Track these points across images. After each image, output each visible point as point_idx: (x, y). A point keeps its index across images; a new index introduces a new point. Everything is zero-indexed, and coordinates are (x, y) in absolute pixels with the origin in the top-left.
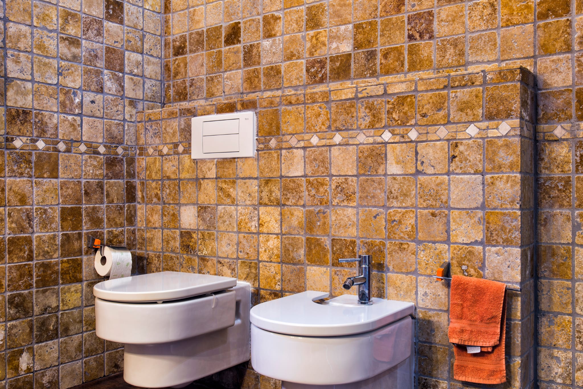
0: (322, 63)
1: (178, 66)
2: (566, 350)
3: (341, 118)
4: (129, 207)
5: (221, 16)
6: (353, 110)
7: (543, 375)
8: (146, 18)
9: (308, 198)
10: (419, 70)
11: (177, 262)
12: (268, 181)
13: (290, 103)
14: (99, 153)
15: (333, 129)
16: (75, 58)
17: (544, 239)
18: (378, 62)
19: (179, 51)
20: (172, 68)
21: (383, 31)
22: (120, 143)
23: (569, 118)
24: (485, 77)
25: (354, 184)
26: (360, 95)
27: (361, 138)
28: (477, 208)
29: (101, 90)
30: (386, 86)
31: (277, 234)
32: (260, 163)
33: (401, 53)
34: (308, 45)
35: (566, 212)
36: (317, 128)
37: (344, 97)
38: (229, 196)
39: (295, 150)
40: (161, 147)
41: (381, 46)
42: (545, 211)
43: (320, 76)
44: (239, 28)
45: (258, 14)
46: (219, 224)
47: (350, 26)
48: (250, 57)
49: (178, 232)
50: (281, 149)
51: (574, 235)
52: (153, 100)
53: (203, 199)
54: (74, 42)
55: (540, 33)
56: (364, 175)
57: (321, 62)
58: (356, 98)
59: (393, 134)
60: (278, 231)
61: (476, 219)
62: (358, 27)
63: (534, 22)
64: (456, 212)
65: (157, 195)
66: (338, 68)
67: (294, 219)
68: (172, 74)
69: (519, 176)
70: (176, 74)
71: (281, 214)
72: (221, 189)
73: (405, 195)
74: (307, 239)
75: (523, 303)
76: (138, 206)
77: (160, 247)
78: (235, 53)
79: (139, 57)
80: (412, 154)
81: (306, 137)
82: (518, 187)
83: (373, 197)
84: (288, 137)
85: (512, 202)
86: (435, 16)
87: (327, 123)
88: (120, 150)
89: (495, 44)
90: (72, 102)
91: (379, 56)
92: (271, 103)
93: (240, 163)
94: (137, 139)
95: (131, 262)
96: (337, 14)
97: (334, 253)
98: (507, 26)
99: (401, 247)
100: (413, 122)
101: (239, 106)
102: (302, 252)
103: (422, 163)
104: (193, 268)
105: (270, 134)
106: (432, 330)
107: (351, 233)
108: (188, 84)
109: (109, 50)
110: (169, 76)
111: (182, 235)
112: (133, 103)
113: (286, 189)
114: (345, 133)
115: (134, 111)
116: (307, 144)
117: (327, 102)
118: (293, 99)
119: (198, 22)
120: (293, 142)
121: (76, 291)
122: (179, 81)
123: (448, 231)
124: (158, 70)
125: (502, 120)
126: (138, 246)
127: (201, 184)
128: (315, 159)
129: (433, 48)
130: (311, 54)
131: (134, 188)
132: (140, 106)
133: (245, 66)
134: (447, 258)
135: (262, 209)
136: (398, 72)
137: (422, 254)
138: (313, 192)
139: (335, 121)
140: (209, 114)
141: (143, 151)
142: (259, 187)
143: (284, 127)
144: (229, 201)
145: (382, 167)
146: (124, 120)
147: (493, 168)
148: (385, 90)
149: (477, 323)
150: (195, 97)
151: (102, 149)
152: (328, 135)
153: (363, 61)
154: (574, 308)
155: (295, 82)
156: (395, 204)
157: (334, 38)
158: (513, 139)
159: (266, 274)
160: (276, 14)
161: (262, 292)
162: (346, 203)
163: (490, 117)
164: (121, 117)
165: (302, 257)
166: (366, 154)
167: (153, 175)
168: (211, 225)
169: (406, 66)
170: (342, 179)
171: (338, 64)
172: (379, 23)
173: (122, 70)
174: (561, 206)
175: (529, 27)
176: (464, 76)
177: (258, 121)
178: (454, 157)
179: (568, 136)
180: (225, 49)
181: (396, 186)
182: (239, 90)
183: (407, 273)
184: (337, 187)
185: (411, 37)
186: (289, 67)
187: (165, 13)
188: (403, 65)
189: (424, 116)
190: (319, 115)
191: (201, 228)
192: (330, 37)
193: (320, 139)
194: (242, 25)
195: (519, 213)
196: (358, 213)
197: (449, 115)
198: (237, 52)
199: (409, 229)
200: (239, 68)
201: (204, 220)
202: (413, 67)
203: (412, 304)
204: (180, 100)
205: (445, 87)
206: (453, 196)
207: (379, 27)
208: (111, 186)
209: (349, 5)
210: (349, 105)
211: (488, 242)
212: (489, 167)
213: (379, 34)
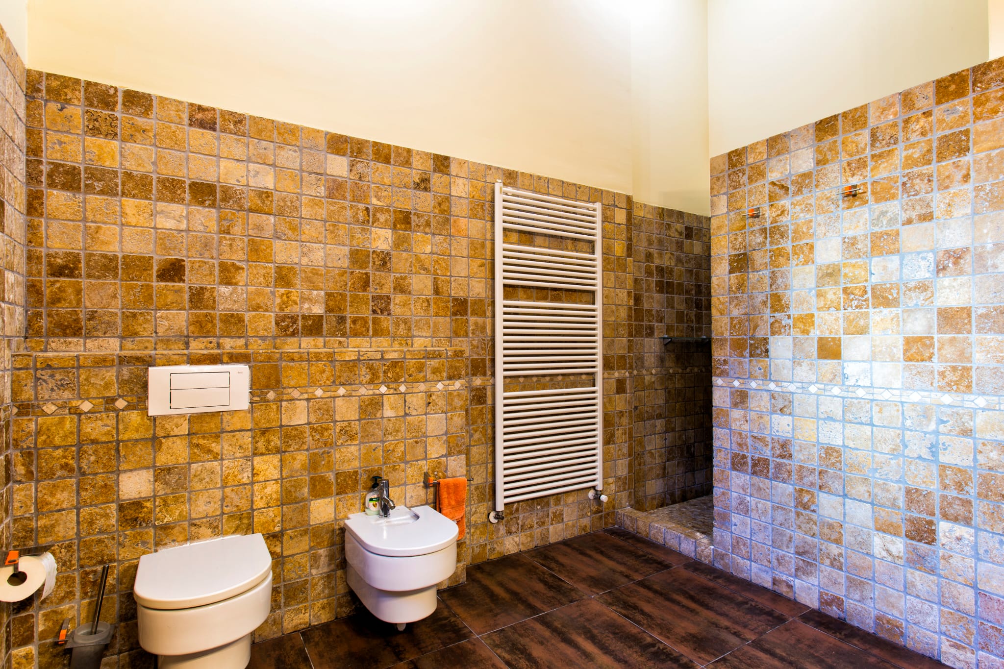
0: (293, 319)
3: (345, 375)
6: (355, 368)
9: (312, 442)
11: (111, 543)
12: (264, 432)
13: (293, 360)
15: (337, 383)
18: (348, 325)
21: (351, 302)
24: (447, 353)
25: (356, 426)
26: (362, 358)
27: (363, 391)
28: (443, 434)
30: (383, 353)
31: (275, 480)
32: (255, 415)
34: (278, 300)
36: (322, 382)
37: (347, 358)
38: (209, 451)
39: (297, 402)
40: (75, 403)
41: (350, 313)
46: (193, 483)
47: (322, 293)
49: (114, 506)
50: (281, 401)
53: (163, 459)
56: (365, 419)
57: (292, 317)
58: (359, 360)
59: (388, 388)
60: (277, 475)
61: (442, 441)
62: (329, 295)
63: (450, 317)
64: (431, 438)
65: (64, 466)
67: (297, 462)
69: (464, 413)
71: (281, 460)
72: (198, 445)
73: (398, 431)
74: (311, 478)
76: (17, 487)
77: (72, 532)
80: (402, 402)
81: (310, 390)
82: (464, 420)
83: (373, 435)
84: (290, 390)
85: (461, 429)
86: (392, 300)
87: (332, 379)
91: (349, 321)
92: (270, 358)
93: (226, 417)
94: (14, 393)
97: (338, 484)
98: (436, 316)
99: (394, 469)
100: (403, 380)
101: (225, 359)
102: (306, 490)
103: (409, 407)
104: (145, 543)
105: (268, 387)
107: (354, 465)
111: (121, 508)
112: (9, 342)
113: (288, 436)
114: (348, 387)
115: (10, 354)
116: (311, 396)
117: (331, 362)
118: (296, 357)
120: (296, 394)
123: (426, 452)
125: (457, 380)
127: (161, 443)
128: (319, 409)
129: (390, 322)
130: (283, 309)
131: (10, 462)
134: (425, 469)
135: (257, 460)
137: (409, 470)
138: (317, 437)
139: (339, 377)
140: (176, 365)
142: (254, 437)
143: (285, 381)
144: (210, 456)
145: (380, 412)
147: (452, 409)
148: (382, 357)
152: (333, 388)
156: (390, 438)
158: (461, 392)
159: (263, 519)
162: (349, 442)
163: (450, 378)
165: (306, 494)
166: (367, 403)
168: (180, 487)
169: (371, 333)
170: (346, 423)
171: (310, 322)
172: (348, 295)
176: (435, 351)
177: (253, 375)
178: (429, 403)
181: (391, 425)
183: (398, 486)
184: (341, 430)
185: (374, 311)
189: (410, 376)
190: (324, 372)
191: (160, 494)
192: (302, 297)
193: (324, 391)
195: (465, 434)
196: (360, 449)
197: (426, 376)
199: (400, 454)
201: (166, 483)
205: (423, 357)
206: (429, 429)
207: (348, 299)
209: (321, 275)
210: (352, 365)
211: (449, 454)
212: (449, 408)
213: (348, 304)
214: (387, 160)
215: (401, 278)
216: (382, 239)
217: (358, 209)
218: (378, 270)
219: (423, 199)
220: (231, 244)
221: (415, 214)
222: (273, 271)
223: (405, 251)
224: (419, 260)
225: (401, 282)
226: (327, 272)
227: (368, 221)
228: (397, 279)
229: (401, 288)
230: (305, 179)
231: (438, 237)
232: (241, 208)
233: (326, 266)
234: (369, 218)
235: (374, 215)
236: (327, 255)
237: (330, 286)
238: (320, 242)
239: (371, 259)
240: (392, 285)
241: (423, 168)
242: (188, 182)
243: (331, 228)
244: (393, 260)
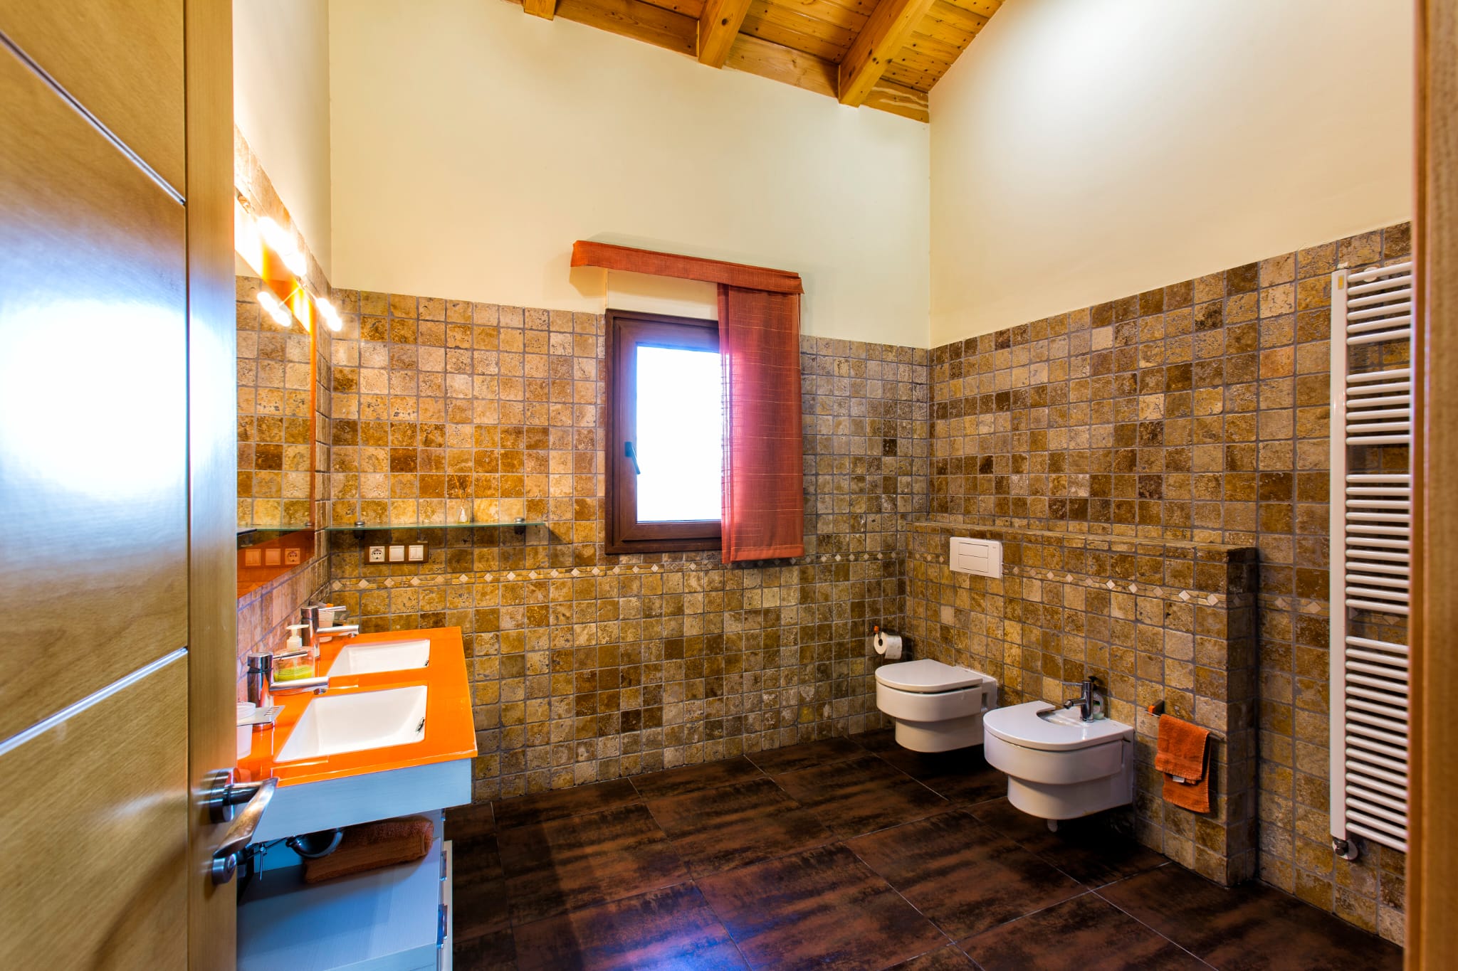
0: (1063, 503)
1: (941, 483)
2: (1286, 799)
3: (1073, 562)
4: (900, 598)
5: (977, 448)
6: (1082, 557)
7: (1263, 815)
8: (915, 446)
9: (1044, 621)
10: (1149, 524)
11: (937, 649)
12: (1011, 601)
13: (1030, 541)
14: (878, 559)
15: (1066, 569)
16: (861, 491)
17: (1265, 695)
18: (1112, 510)
19: (942, 470)
20: (936, 484)
21: (1116, 484)
22: (894, 549)
23: (1290, 593)
24: (1196, 553)
25: (1082, 618)
26: (1088, 547)
27: (1089, 582)
28: (1188, 661)
29: (880, 511)
30: (1110, 543)
31: (1019, 645)
32: (1005, 584)
33: (1132, 507)
34: (1051, 485)
35: (1287, 675)
36: (1052, 566)
37: (1074, 546)
38: (980, 605)
39: (1034, 581)
40: (926, 555)
41: (1115, 497)
42: (1265, 670)
43: (1060, 513)
45: (1008, 452)
46: (972, 626)
47: (1087, 476)
48: (1001, 487)
49: (939, 625)
50: (1023, 577)
51: (1294, 698)
52: (919, 512)
53: (959, 603)
54: (860, 479)
55: (1262, 511)
56: (1091, 612)
57: (1061, 501)
58: (1085, 548)
59: (1116, 585)
60: (1019, 642)
61: (1188, 670)
62: (1094, 477)
63: (1257, 501)
64: (1170, 661)
65: (922, 592)
66: (1077, 509)
67: (1033, 635)
68: (936, 489)
69: (1225, 642)
70: (939, 490)
71: (1022, 629)
72: (974, 599)
73: (1127, 637)
74: (1043, 655)
75: (1228, 748)
76: (907, 598)
77: (924, 634)
79: (909, 479)
80: (1131, 604)
81: (1044, 571)
82: (1224, 652)
83: (1099, 632)
84: (1029, 569)
85: (1219, 663)
86: (1164, 480)
87: (1061, 564)
88: (893, 555)
91: (1113, 505)
92: (1015, 538)
93: (989, 582)
94: (907, 545)
95: (902, 647)
96: (1076, 464)
97: (1065, 670)
98: (1231, 500)
99: (1122, 679)
100: (1133, 578)
101: (988, 535)
102: (1039, 664)
103: (1141, 613)
105: (1013, 563)
106: (1149, 754)
107: (1080, 658)
109: (886, 479)
110: (934, 490)
111: (941, 627)
112: (904, 516)
113: (1026, 610)
114: (1075, 575)
115: (904, 523)
116: (1044, 577)
117: (1061, 547)
118: (1033, 539)
119: (957, 450)
120: (1033, 573)
121: (861, 663)
122: (942, 496)
123: (1163, 674)
124: (924, 485)
125: (1211, 592)
126: (907, 630)
127: (957, 591)
128: (1050, 591)
129: (1161, 508)
130: (1053, 493)
131: (905, 583)
132: (909, 518)
133: (997, 493)
134: (1162, 697)
135: (1007, 622)
136: (1130, 523)
137: (1140, 688)
138: (1049, 617)
139: (1067, 563)
140: (964, 536)
141: (911, 555)
142: (1005, 603)
143: (1025, 559)
144: (979, 609)
145: (1107, 609)
146: (897, 529)
147: (1203, 631)
148: (1110, 548)
149: (1182, 758)
151: (880, 556)
152: (1062, 573)
155: (1038, 515)
156: (1117, 642)
157: (1073, 483)
158: (1218, 610)
160: (1023, 454)
161: (1006, 689)
162: (1076, 632)
163: (1200, 588)
164: (894, 529)
165: (1039, 668)
166: (1093, 595)
167: (920, 576)
168: (965, 626)
169: (1137, 519)
170: (1073, 612)
171: (1076, 506)
172: (1113, 477)
173: (895, 492)
174: (1282, 669)
175: (1252, 505)
176: (1177, 549)
177: (1004, 551)
178: (1168, 614)
179: (1289, 609)
181: (1119, 628)
182: (991, 512)
183: (1127, 702)
184: (1068, 617)
185: (1142, 494)
188: (1134, 517)
189: (1143, 575)
190: (1054, 555)
191: (957, 626)
192: (1070, 481)
193: (1055, 575)
194: (994, 459)
195: (1225, 673)
196: (1086, 643)
197: (1164, 579)
198: (989, 481)
199: (1129, 665)
200: (992, 494)
201: (959, 620)
202: (1143, 521)
203: (1131, 728)
204: (942, 512)
205: (1161, 555)
206: (1167, 647)
207: (1113, 481)
208: (887, 583)
209: (1086, 458)
210: (1080, 553)
211: (1197, 690)
212: (1199, 629)
213: (1113, 486)
214: (1158, 309)
215: (1177, 452)
216: (1152, 406)
217: (1124, 379)
218: (1146, 445)
219: (1210, 340)
220: (1019, 439)
221: (1197, 364)
222: (1047, 458)
223: (1182, 416)
224: (1202, 425)
225: (1176, 456)
226: (1093, 454)
227: (1135, 390)
228: (1170, 453)
229: (1176, 464)
230: (1073, 363)
231: (1234, 388)
232: (1026, 407)
233: (1090, 448)
234: (1138, 385)
235: (1143, 381)
236: (1091, 436)
237: (1095, 469)
238: (1086, 424)
239: (1138, 434)
240: (1163, 461)
241: (1211, 297)
242: (994, 394)
243: (1096, 407)
244: (1166, 430)
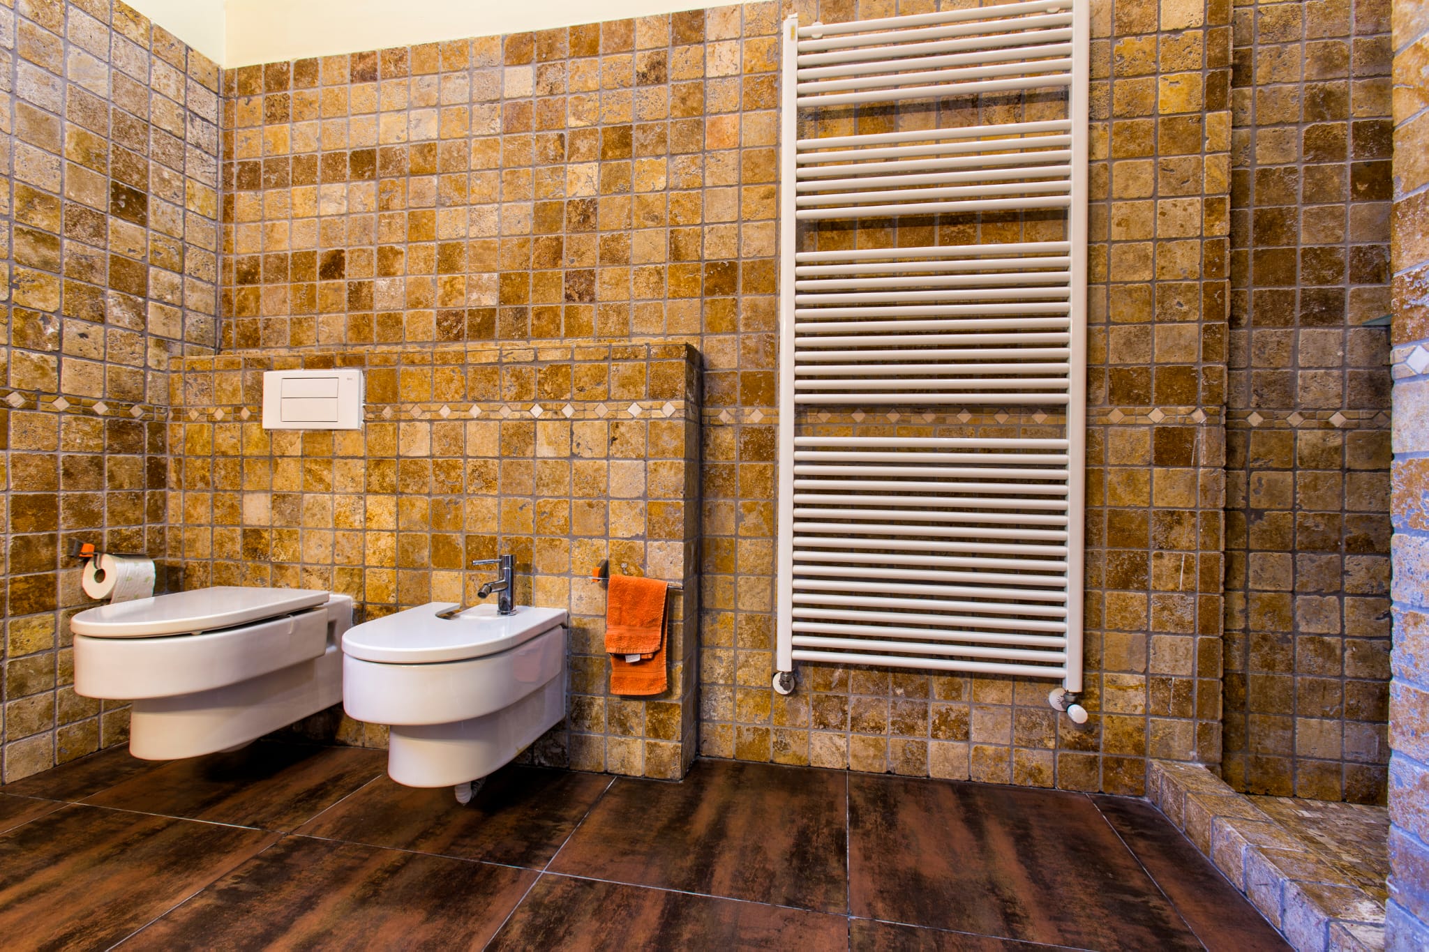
0: (458, 317)
1: (245, 298)
2: (728, 649)
3: (481, 386)
4: (153, 495)
5: (315, 239)
6: (495, 377)
7: (705, 677)
8: (188, 223)
9: (435, 484)
10: (578, 337)
11: (236, 572)
12: (379, 462)
13: (413, 363)
14: (95, 414)
15: (469, 398)
16: (46, 264)
17: (708, 531)
18: (529, 322)
19: (247, 277)
20: (235, 301)
21: (535, 286)
22: (138, 400)
23: (734, 402)
24: (649, 351)
25: (495, 467)
26: (505, 360)
27: (506, 412)
28: (638, 498)
29: (101, 319)
30: (537, 351)
31: (391, 531)
32: (369, 438)
33: (556, 315)
34: (440, 292)
35: (730, 501)
36: (449, 397)
37: (484, 361)
38: (321, 480)
39: (418, 424)
40: (211, 410)
41: (533, 303)
42: (710, 501)
43: (455, 332)
44: (343, 259)
45: (371, 244)
46: (305, 518)
47: (496, 275)
48: (358, 299)
49: (239, 530)
50: (399, 421)
51: (737, 527)
52: (200, 341)
53: (280, 484)
54: (43, 238)
55: (706, 309)
56: (508, 457)
57: (456, 314)
58: (500, 363)
59: (545, 410)
60: (392, 526)
61: (638, 510)
62: (504, 277)
63: (701, 297)
64: (616, 502)
65: (203, 478)
66: (479, 325)
67: (416, 510)
68: (235, 309)
69: (683, 462)
70: (242, 310)
71: (397, 505)
72: (310, 471)
73: (558, 482)
74: (434, 537)
75: (685, 601)
76: (170, 493)
77: (208, 551)
78: (336, 290)
79: (177, 279)
80: (567, 434)
81: (434, 407)
82: (682, 475)
83: (519, 484)
84: (409, 406)
85: (676, 491)
86: (598, 277)
87: (462, 392)
88: (137, 411)
89: (661, 316)
90: (40, 332)
91: (531, 315)
92: (386, 360)
93: (339, 438)
94: (170, 396)
95: (154, 576)
96: (478, 258)
97: (468, 553)
98: (674, 298)
99: (552, 544)
100: (568, 396)
101: (338, 361)
102: (426, 553)
103: (578, 445)
104: (263, 580)
105: (383, 401)
106: (588, 640)
107: (492, 528)
108: (260, 325)
109: (116, 260)
110: (230, 311)
111: (245, 535)
112: (163, 343)
113: (405, 472)
114: (484, 405)
115: (165, 356)
116: (434, 416)
117: (463, 365)
118: (417, 358)
119: (279, 242)
120: (416, 412)
121: (43, 626)
122: (246, 320)
123: (606, 525)
124: (211, 300)
125: (666, 400)
126: (169, 552)
127: (277, 464)
128: (445, 436)
129: (594, 313)
130: (444, 303)
131: (164, 467)
132: (177, 349)
133: (350, 309)
134: (605, 555)
135: (371, 499)
136: (553, 337)
137: (576, 552)
138: (442, 477)
139: (473, 389)
140: (291, 368)
141: (179, 414)
142: (367, 469)
143: (403, 393)
144: (321, 487)
145: (531, 448)
146: (146, 367)
147: (657, 453)
148: (536, 356)
149: (637, 628)
150: (272, 344)
151: (100, 408)
152: (463, 406)
153: (511, 319)
154: (736, 604)
155: (420, 337)
156: (546, 492)
157: (474, 287)
158: (675, 422)
159: (376, 582)
160: (397, 247)
161: (369, 607)
162: (484, 491)
163: (654, 396)
164: (140, 362)
165: (426, 559)
166: (511, 431)
167: (198, 450)
168: (294, 520)
169: (563, 330)
170: (481, 461)
171: (479, 320)
172: (531, 276)
173: (143, 293)
174: (725, 496)
175: (696, 301)
176: (626, 347)
177: (367, 384)
178: (614, 439)
180: (320, 283)
181: (548, 472)
182: (340, 340)
183: (559, 575)
184: (473, 471)
185: (569, 297)
186: (413, 316)
187: (224, 221)
188: (558, 329)
189: (581, 390)
190: (452, 380)
191: (277, 524)
192: (469, 285)
193: (452, 410)
194: (347, 256)
195: (682, 503)
196: (500, 504)
197: (609, 390)
198: (338, 289)
199: (562, 522)
200: (342, 311)
201: (281, 513)
202: (570, 333)
203: (565, 610)
204: (248, 346)
205: (606, 359)
206: (613, 484)
207: (531, 281)
208: (119, 463)
209: (494, 251)
210: (491, 371)
211: (649, 535)
212: (652, 451)
216: (583, 180)
219: (652, 98)
221: (638, 127)
223: (619, 193)
226: (503, 246)
229: (612, 256)
231: (678, 160)
233: (500, 237)
234: (566, 151)
235: (572, 144)
236: (501, 220)
238: (494, 202)
239: (565, 215)
241: (654, 44)
243: (509, 178)
244: (600, 210)
